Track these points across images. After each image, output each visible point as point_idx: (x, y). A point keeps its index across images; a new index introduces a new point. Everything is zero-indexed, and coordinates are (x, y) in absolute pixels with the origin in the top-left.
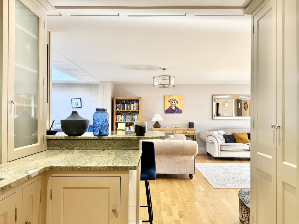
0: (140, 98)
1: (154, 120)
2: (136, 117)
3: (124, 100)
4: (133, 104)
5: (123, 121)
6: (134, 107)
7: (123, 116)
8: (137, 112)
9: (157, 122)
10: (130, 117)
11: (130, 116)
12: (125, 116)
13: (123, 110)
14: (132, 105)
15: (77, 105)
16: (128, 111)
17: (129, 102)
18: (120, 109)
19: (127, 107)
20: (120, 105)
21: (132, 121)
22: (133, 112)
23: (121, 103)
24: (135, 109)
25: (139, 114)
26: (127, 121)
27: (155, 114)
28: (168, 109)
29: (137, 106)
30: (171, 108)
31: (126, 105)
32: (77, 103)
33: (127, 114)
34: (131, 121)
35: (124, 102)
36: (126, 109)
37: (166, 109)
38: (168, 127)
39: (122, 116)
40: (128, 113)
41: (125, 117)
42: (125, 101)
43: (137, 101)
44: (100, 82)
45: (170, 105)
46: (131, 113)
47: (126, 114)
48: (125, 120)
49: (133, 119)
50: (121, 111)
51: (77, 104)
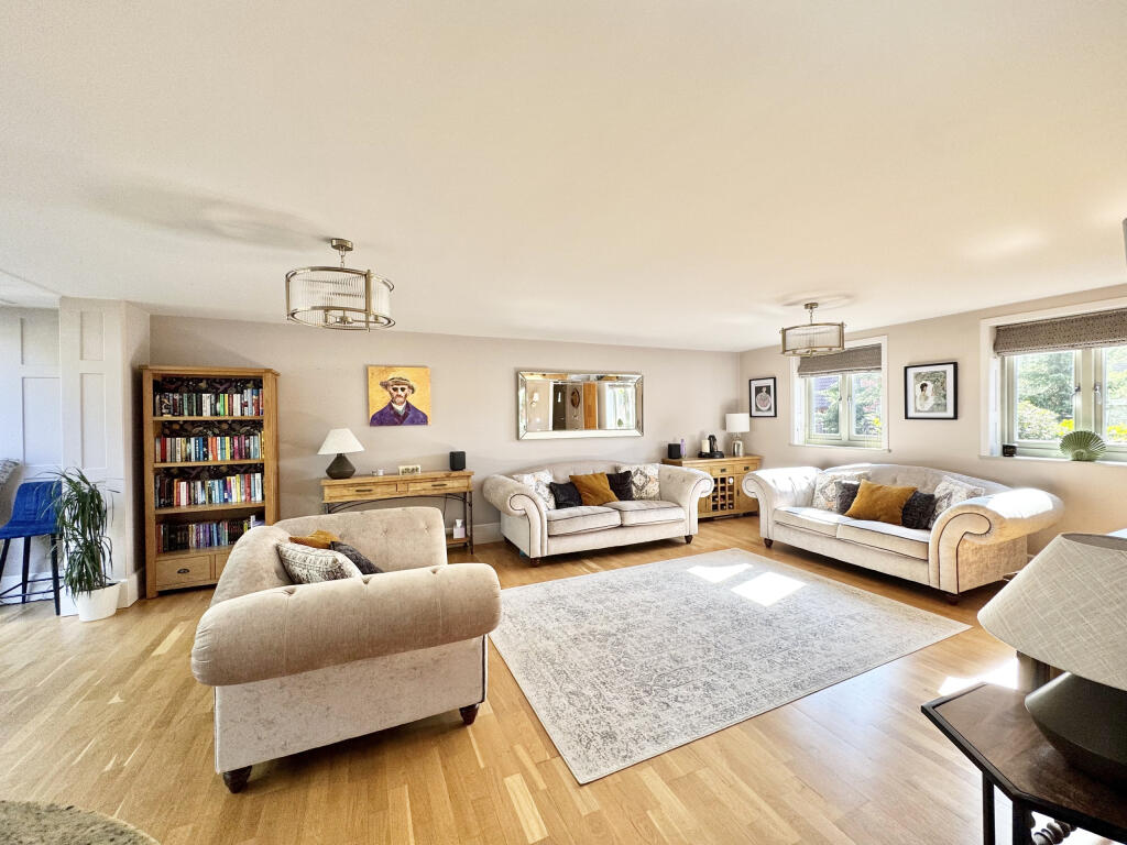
0: (268, 371)
1: (331, 449)
2: (254, 443)
3: (198, 379)
4: (242, 393)
5: (198, 459)
6: (244, 405)
7: (193, 439)
8: (256, 425)
9: (341, 459)
10: (228, 445)
11: (227, 438)
12: (206, 440)
13: (195, 418)
14: (237, 397)
16: (220, 422)
17: (222, 388)
18: (181, 414)
19: (213, 407)
20: (182, 400)
21: (237, 457)
22: (242, 423)
23: (189, 392)
24: (250, 413)
25: (267, 431)
26: (215, 458)
27: (332, 431)
28: (381, 413)
29: (257, 404)
30: (392, 408)
31: (207, 399)
33: (217, 431)
34: (232, 457)
35: (203, 385)
36: (207, 414)
38: (381, 473)
39: (188, 441)
40: (218, 428)
41: (206, 446)
42: (205, 382)
43: (257, 383)
44: (63, 299)
45: (388, 398)
46: (237, 427)
47: (210, 433)
48: (206, 455)
49: (240, 450)
50: (185, 422)
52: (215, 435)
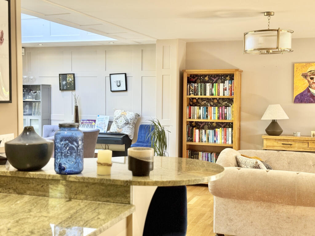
0: (237, 70)
1: (268, 117)
2: (229, 111)
3: (205, 76)
4: (224, 83)
5: (203, 118)
6: (225, 90)
7: (202, 107)
8: (230, 101)
9: (274, 123)
10: (217, 111)
11: (217, 108)
12: (207, 108)
13: (203, 97)
14: (221, 85)
15: (119, 86)
16: (214, 99)
17: (215, 80)
18: (197, 95)
19: (211, 90)
20: (198, 87)
21: (221, 118)
22: (223, 99)
23: (201, 82)
24: (227, 94)
25: (235, 105)
26: (211, 118)
27: (270, 106)
28: (301, 94)
29: (231, 89)
30: (309, 91)
31: (208, 86)
32: (120, 82)
33: (212, 104)
34: (219, 118)
35: (207, 78)
36: (208, 95)
37: (297, 93)
38: (299, 134)
39: (200, 109)
40: (213, 102)
41: (207, 111)
42: (207, 76)
43: (231, 77)
44: (158, 40)
45: (307, 85)
46: (221, 101)
47: (209, 104)
48: (207, 117)
49: (222, 114)
50: (199, 98)
51: (119, 84)
52: (211, 106)
